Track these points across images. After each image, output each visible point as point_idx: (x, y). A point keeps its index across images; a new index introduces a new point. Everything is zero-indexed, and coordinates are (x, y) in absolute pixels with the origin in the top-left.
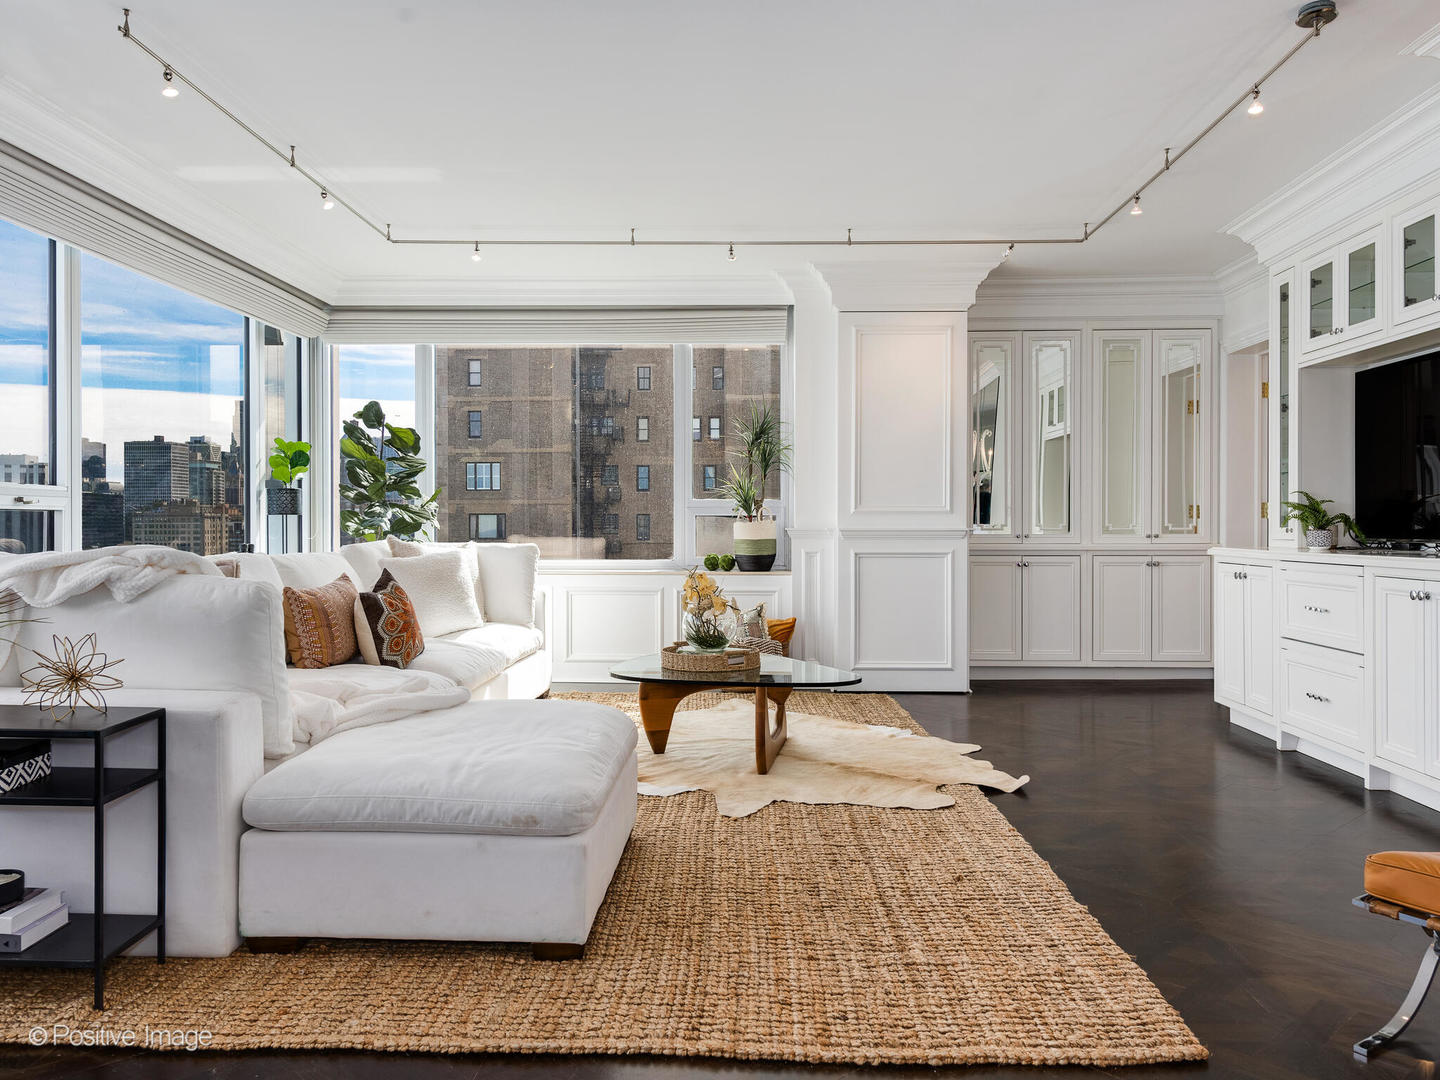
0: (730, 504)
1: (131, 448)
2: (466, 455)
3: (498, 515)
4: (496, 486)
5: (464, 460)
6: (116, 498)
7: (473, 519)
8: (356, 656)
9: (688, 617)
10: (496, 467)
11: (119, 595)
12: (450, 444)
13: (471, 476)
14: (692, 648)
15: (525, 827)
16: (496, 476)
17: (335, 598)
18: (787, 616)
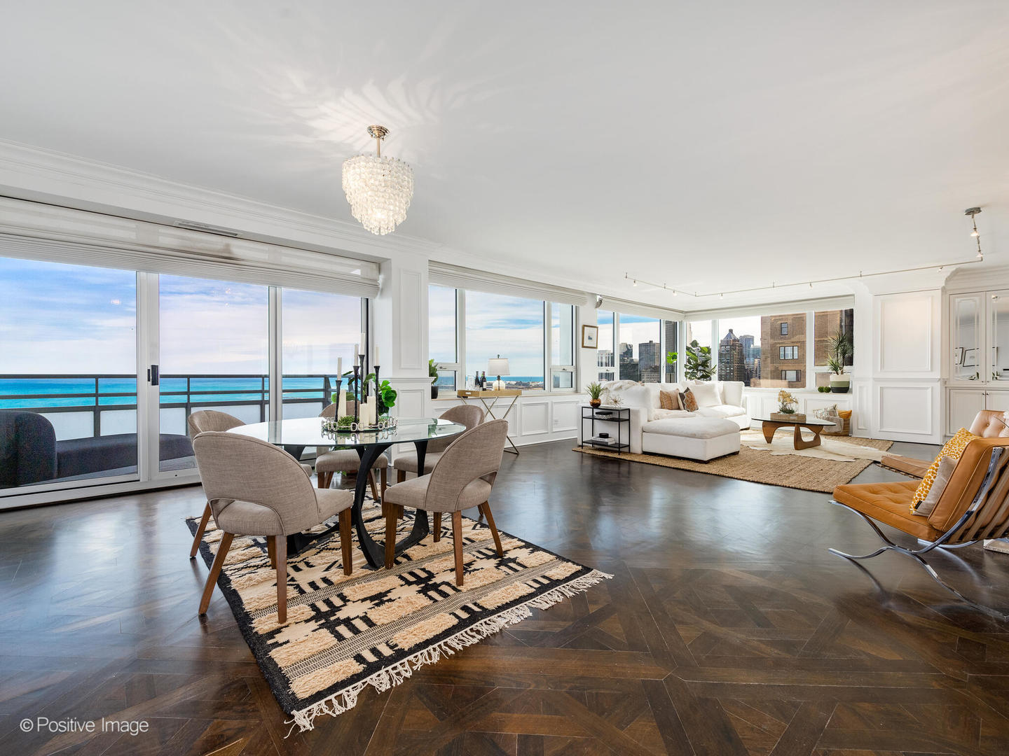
0: (827, 369)
1: (640, 345)
2: (779, 343)
3: (797, 371)
4: (796, 357)
5: (778, 345)
6: (636, 365)
7: (784, 372)
8: (679, 408)
9: (780, 403)
10: (796, 348)
11: (623, 388)
12: (771, 338)
13: (782, 353)
14: (782, 413)
15: (693, 436)
16: (796, 352)
17: (675, 394)
18: (848, 410)
